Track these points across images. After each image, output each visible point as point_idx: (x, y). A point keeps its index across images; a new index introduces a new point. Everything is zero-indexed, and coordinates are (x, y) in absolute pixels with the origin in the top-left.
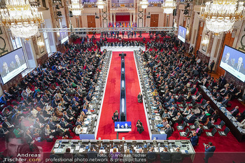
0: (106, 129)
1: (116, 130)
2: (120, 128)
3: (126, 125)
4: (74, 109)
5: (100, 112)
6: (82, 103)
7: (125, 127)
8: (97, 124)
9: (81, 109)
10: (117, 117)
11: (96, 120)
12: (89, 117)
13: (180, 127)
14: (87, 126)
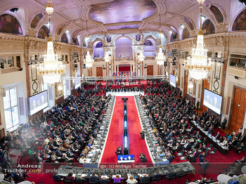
0: (110, 160)
1: (119, 162)
2: (123, 160)
3: (129, 158)
4: (80, 143)
5: (104, 147)
6: (87, 139)
7: (128, 159)
8: (101, 157)
9: (87, 144)
11: (100, 154)
12: (94, 151)
14: (90, 158)
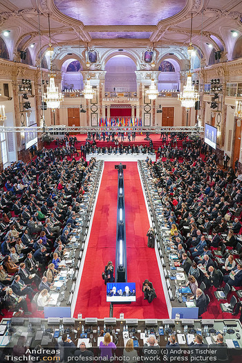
0: (92, 298)
1: (109, 299)
5: (81, 264)
6: (52, 247)
8: (76, 287)
9: (50, 259)
10: (111, 273)
11: (75, 280)
12: (63, 273)
13: (220, 294)
14: (58, 290)
